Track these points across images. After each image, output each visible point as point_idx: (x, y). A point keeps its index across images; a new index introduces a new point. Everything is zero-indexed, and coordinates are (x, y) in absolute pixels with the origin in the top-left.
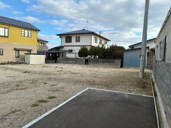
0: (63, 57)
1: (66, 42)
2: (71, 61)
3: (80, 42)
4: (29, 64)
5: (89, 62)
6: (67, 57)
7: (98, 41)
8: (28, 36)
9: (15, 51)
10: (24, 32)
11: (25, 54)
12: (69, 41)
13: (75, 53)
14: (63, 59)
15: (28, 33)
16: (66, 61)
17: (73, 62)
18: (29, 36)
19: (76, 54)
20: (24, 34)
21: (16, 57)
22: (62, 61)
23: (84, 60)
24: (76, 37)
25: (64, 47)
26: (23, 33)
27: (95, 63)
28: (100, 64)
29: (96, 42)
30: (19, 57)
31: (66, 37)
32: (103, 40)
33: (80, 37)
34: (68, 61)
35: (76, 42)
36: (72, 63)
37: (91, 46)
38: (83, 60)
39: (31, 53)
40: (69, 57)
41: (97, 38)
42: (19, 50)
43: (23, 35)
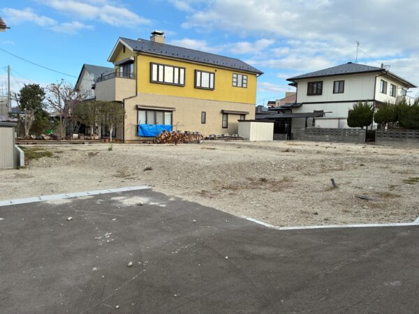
0: (306, 126)
1: (308, 94)
2: (327, 136)
3: (343, 92)
4: (247, 139)
5: (377, 138)
6: (316, 126)
7: (389, 88)
8: (242, 87)
9: (221, 115)
10: (237, 78)
11: (239, 121)
12: (315, 92)
13: (339, 119)
14: (307, 131)
15: (243, 79)
16: (314, 136)
17: (332, 137)
18: (245, 86)
19: (341, 120)
20: (237, 82)
21: (223, 128)
22: (306, 135)
23: (363, 134)
24: (335, 82)
25: (303, 105)
26: (235, 80)
27: (393, 140)
28: (410, 142)
29: (384, 91)
30: (227, 127)
31: (309, 84)
32: (399, 86)
33: (344, 81)
34: (320, 135)
35: (334, 93)
36: (331, 141)
37: (374, 100)
38: (361, 134)
39: (246, 119)
40: (321, 127)
41: (387, 83)
42: (227, 114)
43: (235, 84)
